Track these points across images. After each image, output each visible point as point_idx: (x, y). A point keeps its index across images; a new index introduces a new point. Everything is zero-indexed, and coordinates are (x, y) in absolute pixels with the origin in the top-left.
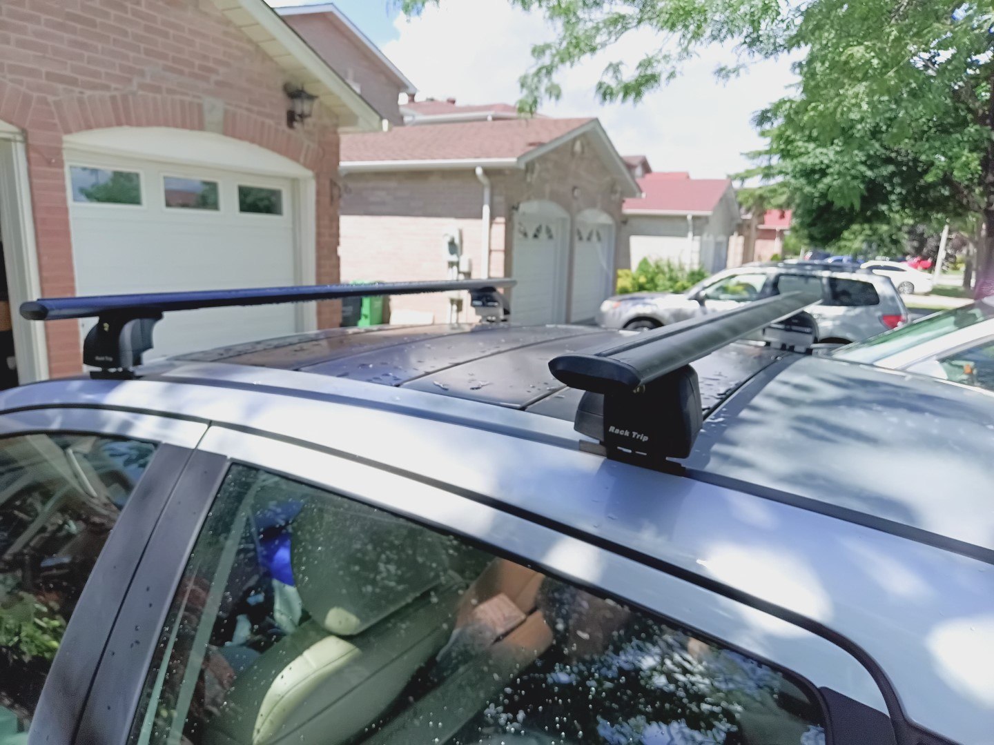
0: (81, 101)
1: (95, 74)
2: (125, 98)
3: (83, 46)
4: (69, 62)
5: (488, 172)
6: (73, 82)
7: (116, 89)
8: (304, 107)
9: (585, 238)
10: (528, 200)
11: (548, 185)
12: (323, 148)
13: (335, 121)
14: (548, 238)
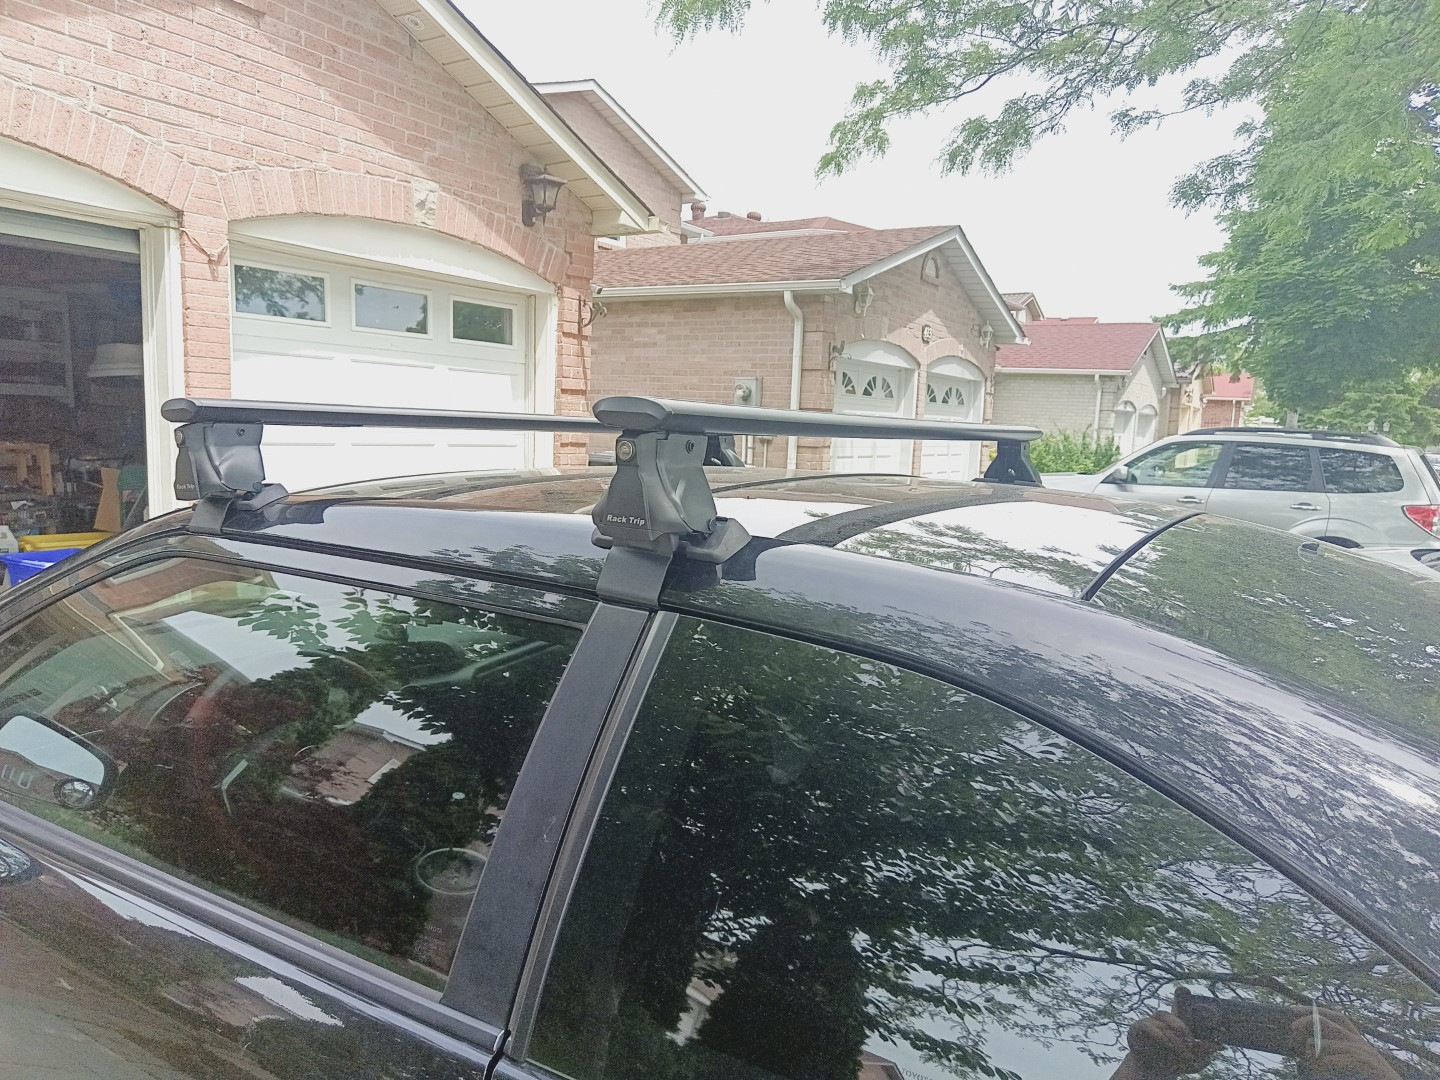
1: (274, 145)
2: (310, 174)
3: (263, 107)
4: (243, 126)
5: (800, 298)
6: (247, 153)
7: (300, 164)
8: (547, 196)
9: (939, 399)
10: (856, 340)
11: (886, 320)
12: (570, 254)
13: (588, 217)
14: (886, 396)
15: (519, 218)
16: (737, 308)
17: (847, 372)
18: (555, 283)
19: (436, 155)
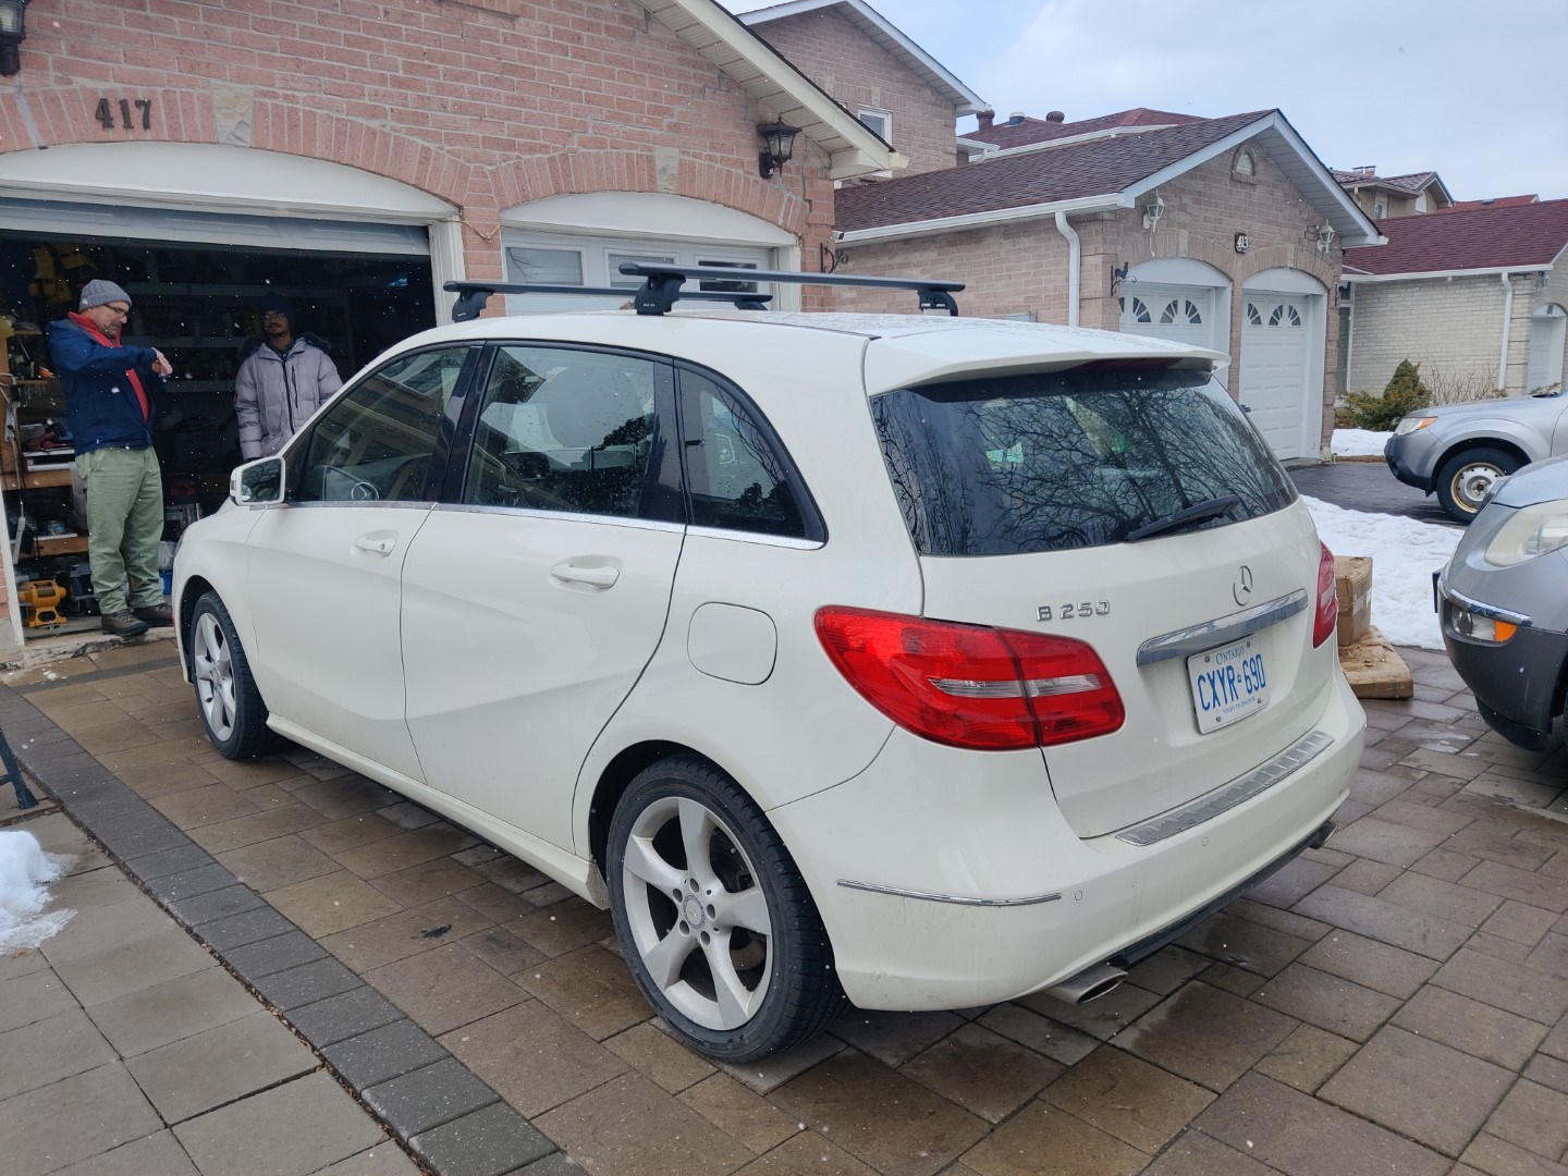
0: (517, 168)
1: (532, 135)
2: (564, 157)
3: (521, 101)
4: (506, 122)
5: (1074, 220)
6: (511, 146)
7: (555, 149)
8: (784, 146)
9: (1265, 319)
10: (1146, 259)
11: (1184, 233)
12: (810, 201)
13: (826, 161)
14: (1191, 321)
15: (756, 171)
16: (1005, 237)
17: (1138, 298)
18: (796, 234)
19: (674, 120)
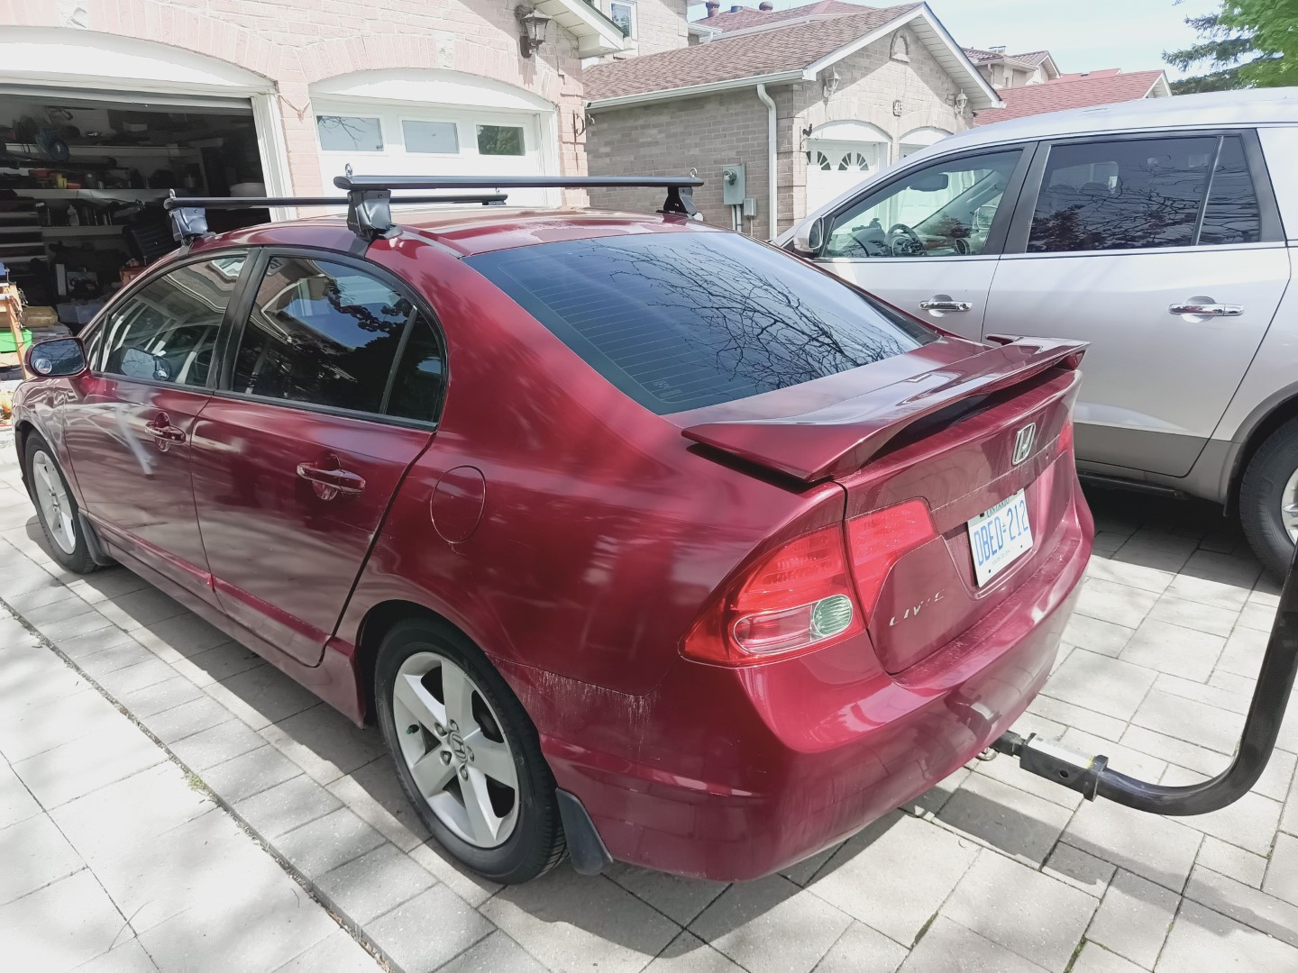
0: (321, 49)
2: (359, 39)
4: (309, 10)
5: (771, 90)
6: (314, 31)
7: (351, 33)
8: (538, 31)
11: (855, 100)
12: (563, 76)
13: (575, 43)
14: (861, 169)
15: (518, 51)
16: (721, 103)
17: (821, 151)
18: (553, 103)
19: (449, 10)
